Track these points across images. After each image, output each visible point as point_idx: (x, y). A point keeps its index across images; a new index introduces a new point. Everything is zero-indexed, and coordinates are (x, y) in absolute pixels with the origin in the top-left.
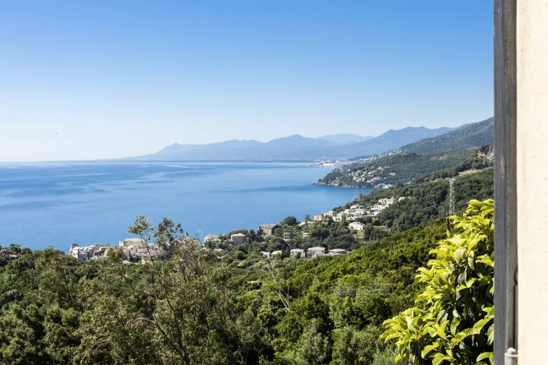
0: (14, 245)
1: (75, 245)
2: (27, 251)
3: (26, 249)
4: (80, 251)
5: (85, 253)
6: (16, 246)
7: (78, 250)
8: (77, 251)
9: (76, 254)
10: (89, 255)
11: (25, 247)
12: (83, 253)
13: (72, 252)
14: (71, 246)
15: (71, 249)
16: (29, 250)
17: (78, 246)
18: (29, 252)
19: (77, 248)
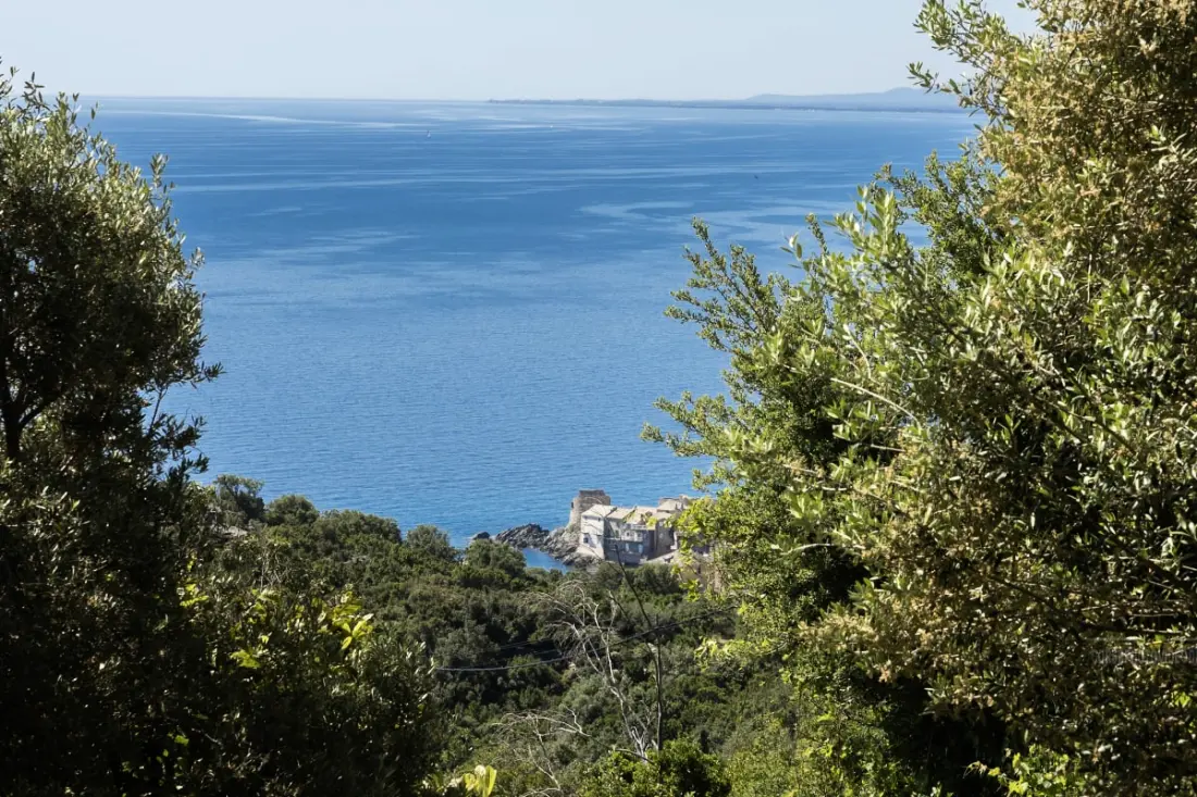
0: (235, 482)
1: (591, 497)
2: (299, 511)
3: (292, 502)
4: (613, 525)
5: (636, 538)
6: (242, 489)
7: (607, 521)
8: (600, 525)
9: (595, 540)
10: (655, 543)
11: (288, 494)
12: (625, 538)
13: (575, 529)
14: (575, 500)
15: (573, 515)
16: (306, 506)
17: (606, 502)
18: (304, 519)
19: (601, 510)
